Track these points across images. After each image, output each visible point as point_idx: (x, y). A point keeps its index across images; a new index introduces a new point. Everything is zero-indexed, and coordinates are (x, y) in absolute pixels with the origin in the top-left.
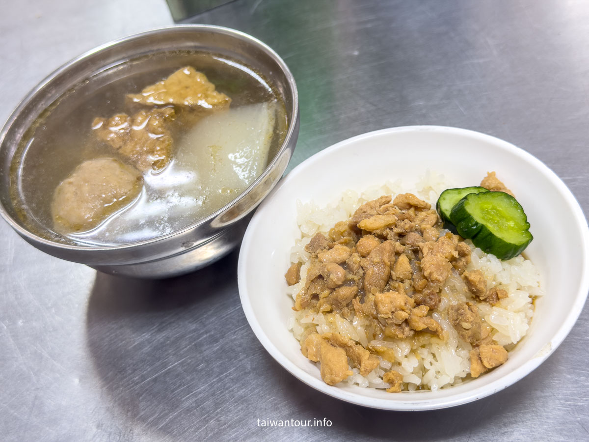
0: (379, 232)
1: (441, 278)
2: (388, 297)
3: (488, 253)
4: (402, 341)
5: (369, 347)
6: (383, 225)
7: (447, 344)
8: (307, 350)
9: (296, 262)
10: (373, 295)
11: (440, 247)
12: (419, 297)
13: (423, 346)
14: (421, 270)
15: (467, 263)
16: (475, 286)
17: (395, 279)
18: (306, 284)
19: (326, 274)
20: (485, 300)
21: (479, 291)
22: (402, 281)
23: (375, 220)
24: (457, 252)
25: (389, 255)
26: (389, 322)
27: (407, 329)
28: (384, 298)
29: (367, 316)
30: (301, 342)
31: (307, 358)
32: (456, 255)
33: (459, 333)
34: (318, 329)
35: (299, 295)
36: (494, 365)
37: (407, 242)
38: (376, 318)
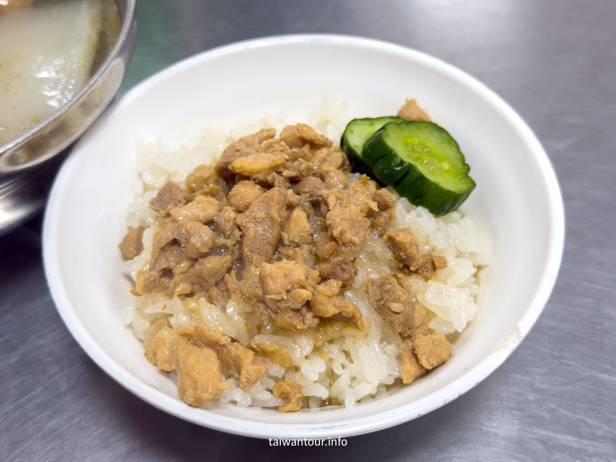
0: (261, 177)
1: (356, 240)
2: (280, 268)
3: (417, 204)
4: (301, 334)
5: (252, 345)
6: (267, 166)
7: (366, 336)
8: (155, 354)
9: (136, 225)
10: (257, 267)
11: (352, 196)
12: (325, 267)
13: (331, 341)
14: (326, 228)
15: (390, 218)
16: (405, 251)
17: (288, 244)
18: (153, 254)
19: (184, 236)
20: (416, 272)
21: (409, 257)
22: (298, 245)
23: (255, 159)
24: (376, 204)
25: (278, 208)
26: (283, 305)
27: (309, 315)
28: (274, 270)
29: (248, 298)
30: (146, 343)
31: (154, 367)
32: (374, 206)
33: (384, 319)
34: (173, 321)
35: (141, 272)
36: (435, 364)
37: (304, 190)
38: (263, 301)
